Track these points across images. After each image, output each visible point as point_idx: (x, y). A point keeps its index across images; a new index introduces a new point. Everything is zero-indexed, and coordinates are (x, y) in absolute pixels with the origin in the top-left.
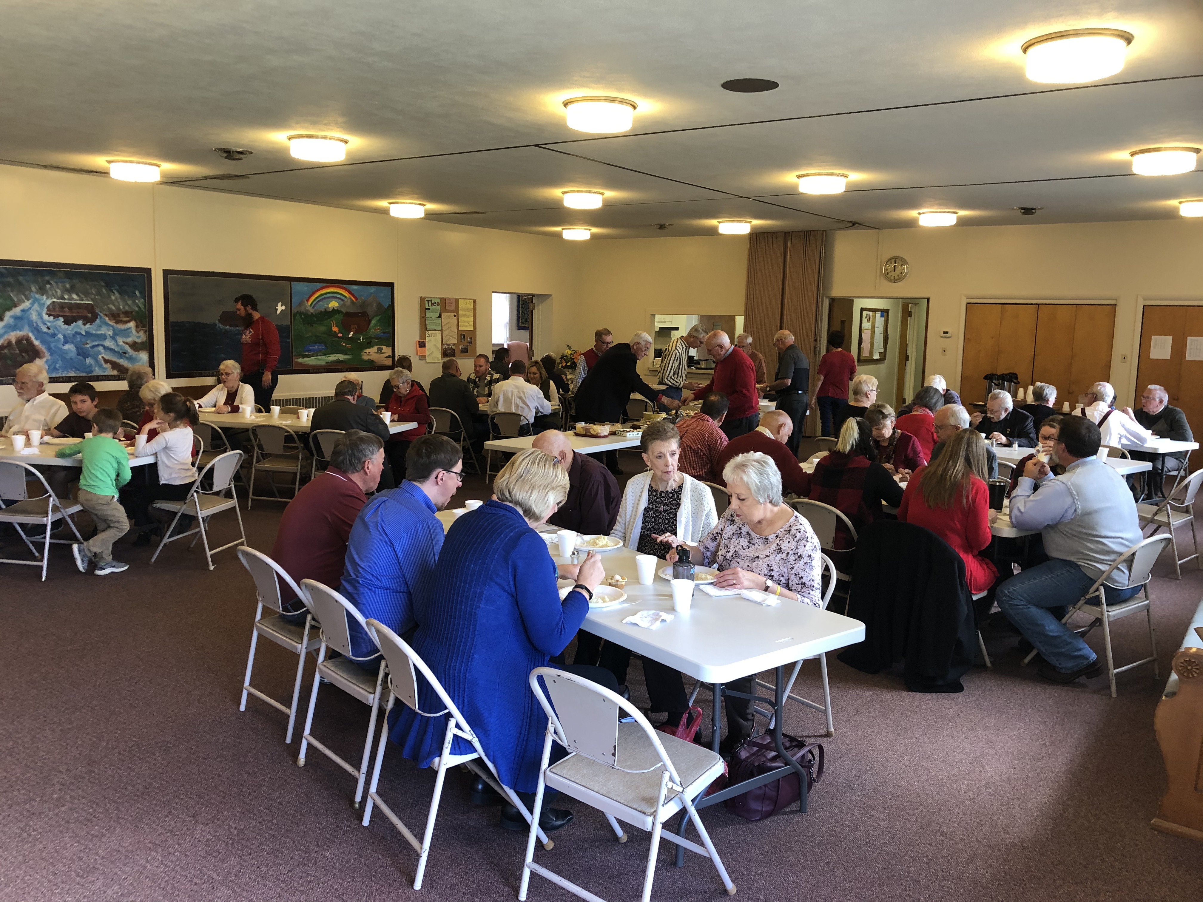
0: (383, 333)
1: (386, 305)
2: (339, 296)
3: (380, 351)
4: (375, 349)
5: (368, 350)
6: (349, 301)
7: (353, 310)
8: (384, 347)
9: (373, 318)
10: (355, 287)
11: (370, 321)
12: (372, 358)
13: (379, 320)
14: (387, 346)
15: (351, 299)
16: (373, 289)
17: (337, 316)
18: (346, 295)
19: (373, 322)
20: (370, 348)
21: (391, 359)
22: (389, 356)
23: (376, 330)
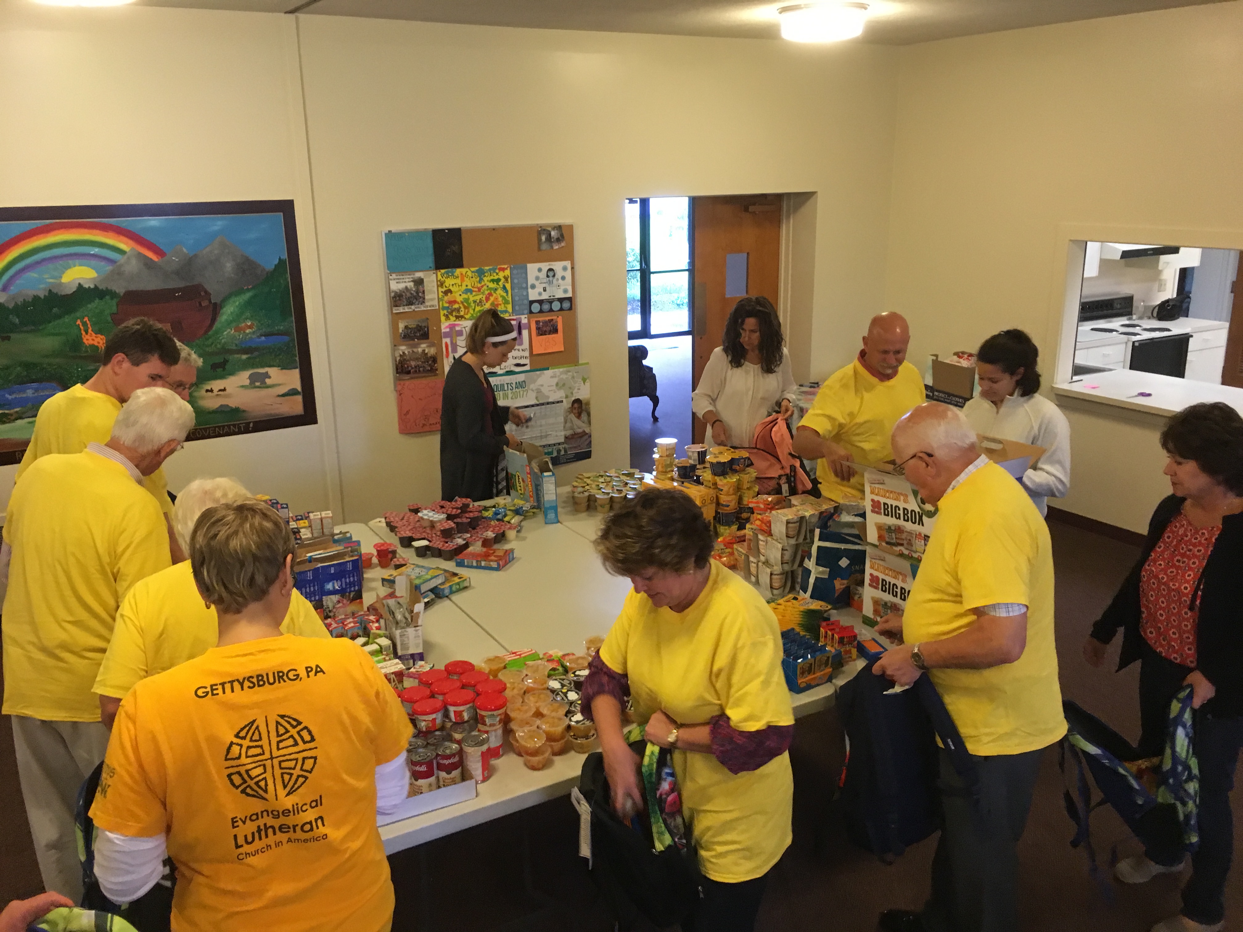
0: (266, 335)
1: (269, 263)
2: (95, 250)
3: (258, 382)
4: (244, 377)
5: (216, 385)
6: (134, 262)
7: (152, 284)
8: (273, 372)
9: (226, 299)
10: (154, 222)
11: (216, 309)
12: (232, 403)
13: (249, 303)
14: (284, 366)
15: (140, 255)
16: (218, 223)
17: (95, 305)
18: (123, 246)
19: (229, 311)
20: (222, 377)
21: (299, 398)
22: (293, 392)
23: (238, 329)
